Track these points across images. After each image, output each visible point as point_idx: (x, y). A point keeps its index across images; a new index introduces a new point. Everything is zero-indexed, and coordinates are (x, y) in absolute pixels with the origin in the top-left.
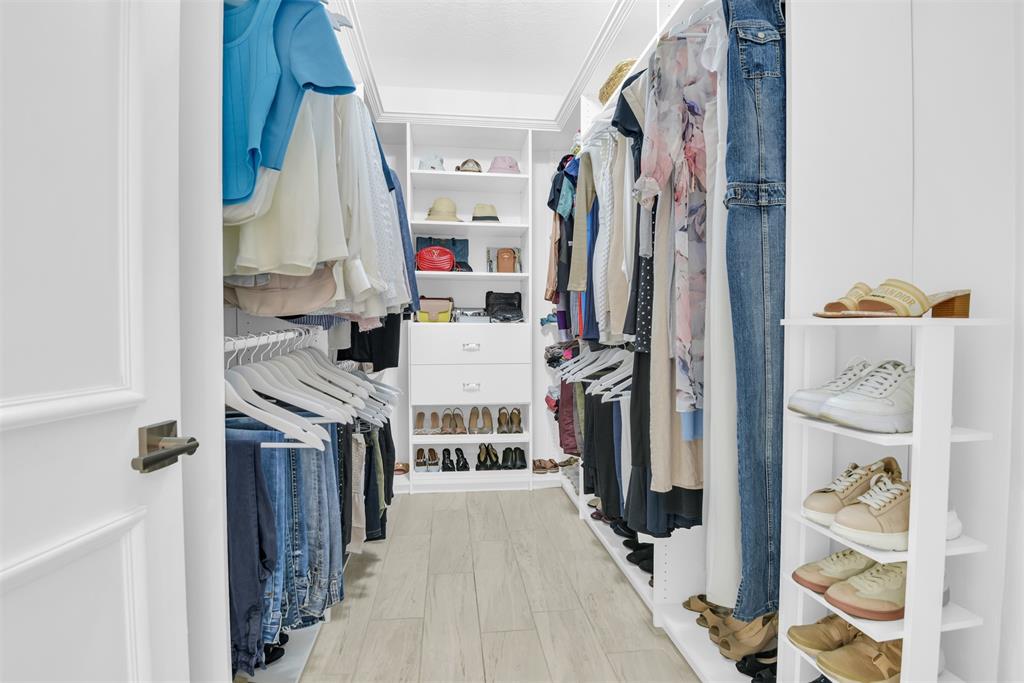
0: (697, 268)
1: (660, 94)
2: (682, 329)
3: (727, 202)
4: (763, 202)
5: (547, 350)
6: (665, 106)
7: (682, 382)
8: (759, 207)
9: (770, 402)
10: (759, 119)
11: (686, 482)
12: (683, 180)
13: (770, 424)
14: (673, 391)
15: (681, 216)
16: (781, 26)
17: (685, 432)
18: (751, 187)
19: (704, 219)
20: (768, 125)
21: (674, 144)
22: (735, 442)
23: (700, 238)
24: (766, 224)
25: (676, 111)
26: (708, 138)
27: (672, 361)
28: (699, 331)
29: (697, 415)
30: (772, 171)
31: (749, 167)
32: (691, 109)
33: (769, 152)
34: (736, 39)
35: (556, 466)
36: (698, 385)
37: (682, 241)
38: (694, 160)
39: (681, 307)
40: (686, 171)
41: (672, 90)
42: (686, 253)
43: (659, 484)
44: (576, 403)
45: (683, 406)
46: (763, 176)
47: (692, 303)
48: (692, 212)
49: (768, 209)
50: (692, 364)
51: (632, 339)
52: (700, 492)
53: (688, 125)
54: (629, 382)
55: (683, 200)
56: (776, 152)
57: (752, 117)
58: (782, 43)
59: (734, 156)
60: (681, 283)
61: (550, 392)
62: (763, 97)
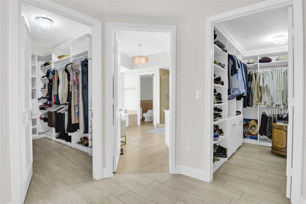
0: (78, 93)
1: (73, 71)
2: (76, 101)
3: (82, 87)
4: (86, 87)
5: (40, 106)
6: (73, 72)
7: (76, 108)
8: (85, 88)
9: (87, 109)
10: (85, 78)
11: (77, 122)
12: (76, 82)
13: (87, 112)
14: (75, 109)
15: (76, 87)
16: (87, 68)
17: (77, 115)
18: (84, 86)
19: (79, 87)
20: (86, 79)
21: (75, 78)
22: (83, 114)
23: (78, 90)
24: (86, 90)
25: (75, 74)
26: (79, 78)
27: (75, 106)
28: (78, 101)
29: (78, 112)
30: (87, 84)
31: (84, 83)
32: (77, 73)
33: (86, 82)
34: (82, 68)
35: (43, 133)
36: (79, 109)
37: (76, 90)
38: (78, 80)
39: (76, 99)
40: (76, 81)
41: (74, 70)
42: (77, 91)
43: (73, 122)
44: (53, 116)
45: (76, 111)
46: (86, 84)
47: (78, 98)
48: (77, 86)
49: (86, 88)
50: (78, 106)
51: (68, 103)
52: (79, 123)
53: (76, 75)
54: (67, 109)
55: (76, 85)
56: (87, 82)
57: (84, 78)
58: (88, 70)
59: (82, 82)
60: (76, 95)
61: (41, 116)
62: (85, 76)
